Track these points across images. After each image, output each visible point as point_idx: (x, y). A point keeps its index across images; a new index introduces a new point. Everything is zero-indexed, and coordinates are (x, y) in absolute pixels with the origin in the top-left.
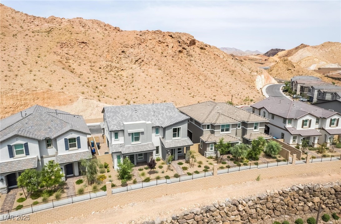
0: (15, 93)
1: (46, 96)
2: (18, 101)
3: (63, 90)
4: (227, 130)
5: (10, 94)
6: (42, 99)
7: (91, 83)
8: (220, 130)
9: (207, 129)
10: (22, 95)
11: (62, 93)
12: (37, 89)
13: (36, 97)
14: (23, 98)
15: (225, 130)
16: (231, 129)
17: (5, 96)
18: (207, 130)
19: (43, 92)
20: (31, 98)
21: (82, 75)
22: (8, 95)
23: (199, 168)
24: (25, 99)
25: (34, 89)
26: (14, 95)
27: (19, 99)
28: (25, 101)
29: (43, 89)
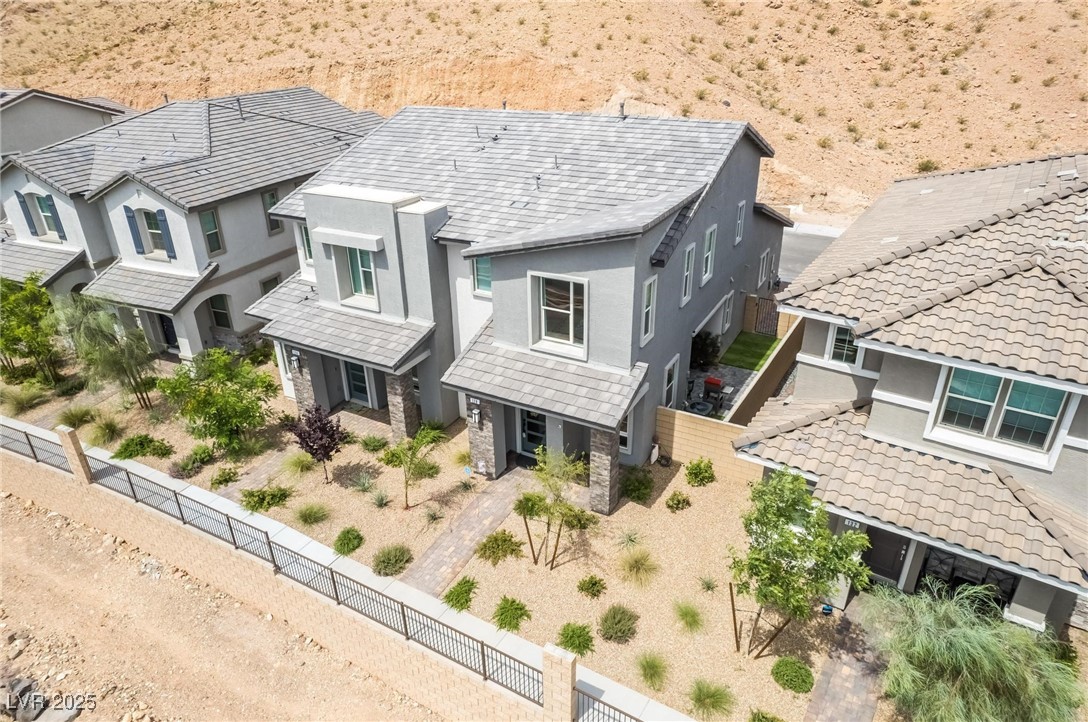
0: (441, 63)
1: (516, 76)
2: (442, 88)
3: (573, 60)
5: (430, 65)
6: (503, 88)
8: (932, 406)
9: (837, 356)
10: (455, 69)
11: (566, 71)
12: (499, 54)
13: (489, 81)
14: (456, 79)
15: (994, 421)
16: (1064, 437)
17: (416, 71)
18: (827, 361)
19: (512, 64)
20: (474, 83)
22: (425, 67)
23: (585, 596)
24: (460, 85)
25: (491, 51)
26: (439, 67)
27: (446, 81)
28: (457, 92)
29: (516, 51)
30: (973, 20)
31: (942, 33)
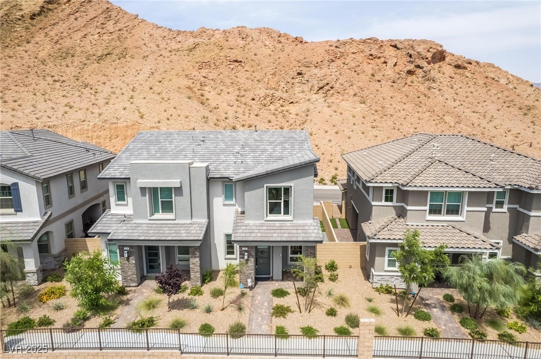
0: (85, 126)
1: (129, 132)
2: (88, 138)
3: (158, 124)
4: (454, 210)
5: (79, 128)
6: (123, 138)
7: (227, 120)
8: (427, 208)
9: (386, 200)
10: (95, 130)
11: (156, 129)
12: (119, 122)
13: (115, 134)
14: (95, 134)
15: (444, 210)
16: (466, 208)
17: (71, 131)
18: (384, 203)
19: (127, 127)
20: (107, 136)
21: (218, 108)
22: (76, 128)
23: (330, 317)
24: (98, 137)
25: (115, 121)
26: (85, 129)
27: (90, 135)
28: (97, 140)
29: (128, 121)
30: (304, 112)
31: (295, 117)
